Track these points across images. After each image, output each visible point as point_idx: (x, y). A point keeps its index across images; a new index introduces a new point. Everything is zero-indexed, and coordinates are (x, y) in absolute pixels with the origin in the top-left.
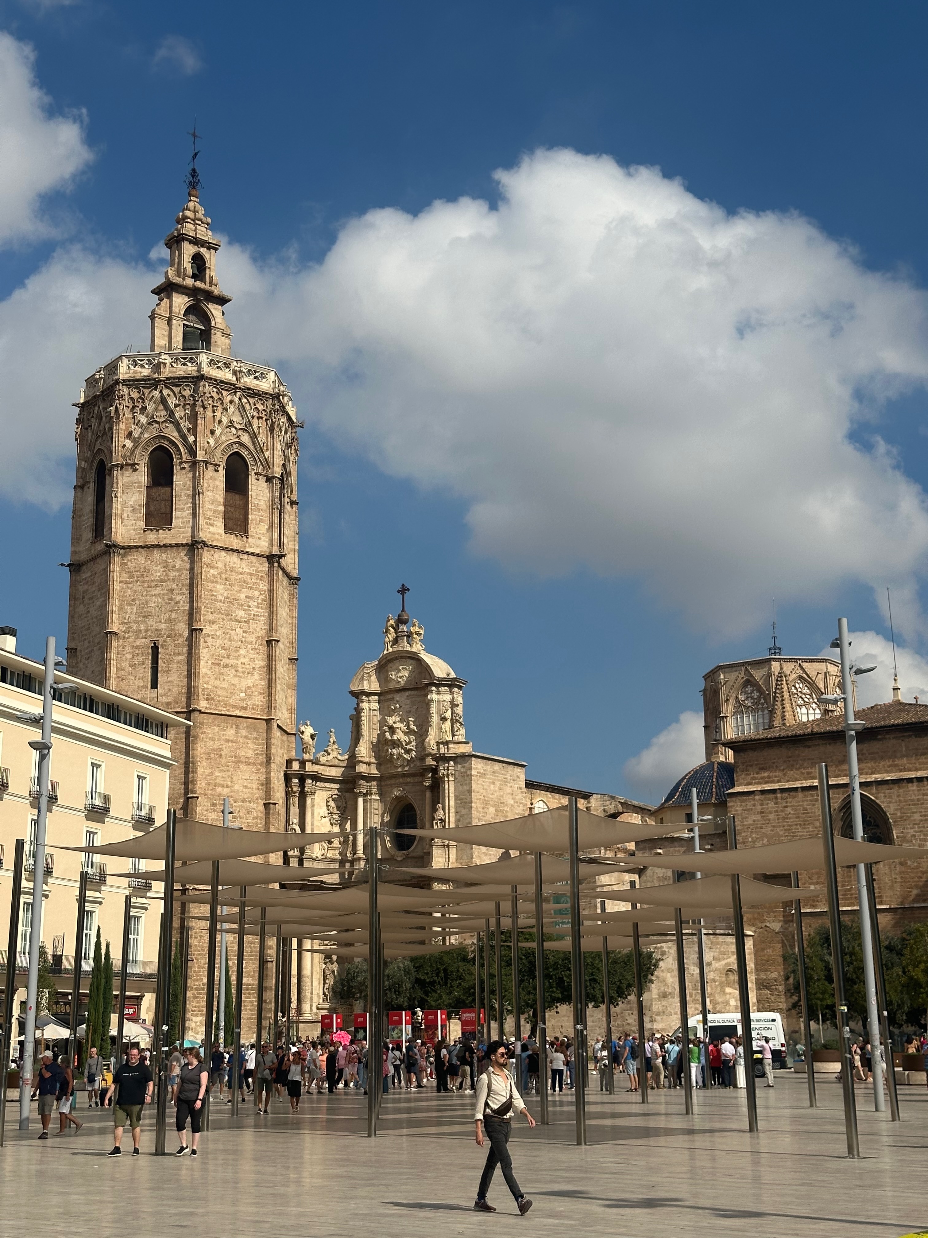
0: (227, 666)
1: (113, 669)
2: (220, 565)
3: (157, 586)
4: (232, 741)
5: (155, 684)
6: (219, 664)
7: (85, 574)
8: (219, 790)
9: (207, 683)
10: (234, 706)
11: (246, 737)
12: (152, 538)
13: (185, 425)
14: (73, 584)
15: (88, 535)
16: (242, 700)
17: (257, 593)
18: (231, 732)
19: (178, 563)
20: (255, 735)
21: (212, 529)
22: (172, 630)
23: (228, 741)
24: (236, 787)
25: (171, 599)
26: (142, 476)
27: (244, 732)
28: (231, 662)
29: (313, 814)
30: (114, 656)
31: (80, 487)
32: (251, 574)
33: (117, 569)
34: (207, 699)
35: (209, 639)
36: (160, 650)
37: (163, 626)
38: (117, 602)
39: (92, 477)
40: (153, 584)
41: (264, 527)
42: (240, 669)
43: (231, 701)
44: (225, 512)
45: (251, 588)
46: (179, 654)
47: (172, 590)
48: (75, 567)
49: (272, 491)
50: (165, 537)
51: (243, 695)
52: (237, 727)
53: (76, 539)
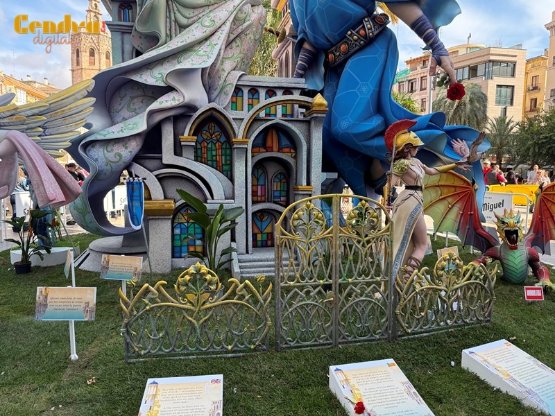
7: (75, 72)
12: (91, 67)
13: (97, 44)
14: (73, 74)
15: (75, 64)
26: (88, 54)
31: (73, 53)
39: (75, 52)
44: (106, 64)
48: (73, 71)
50: (94, 67)
53: (72, 65)
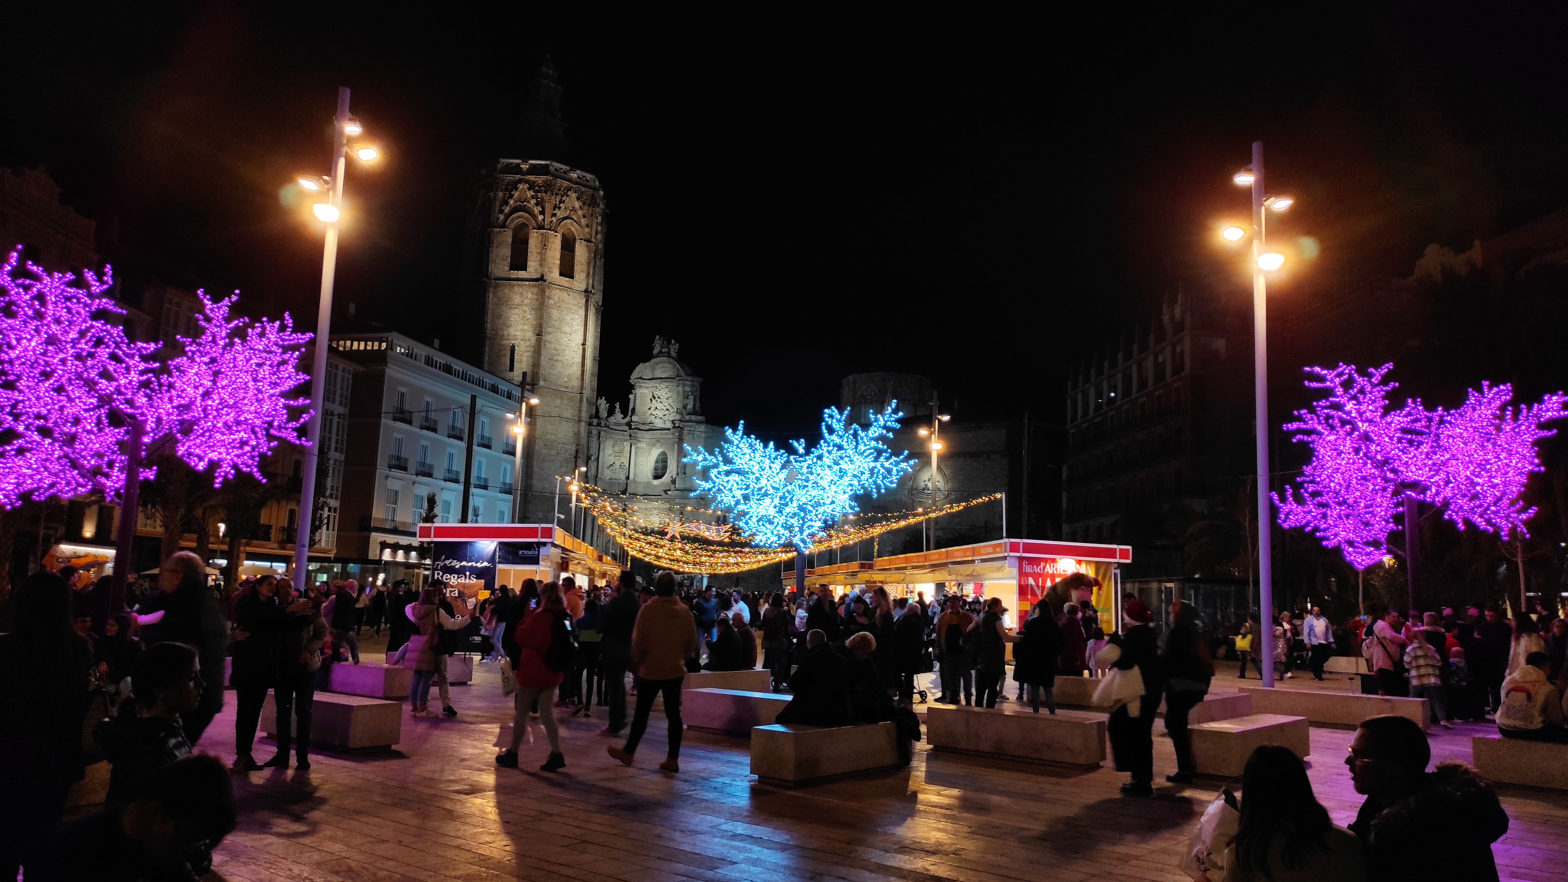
0: (557, 361)
1: (486, 358)
2: (556, 298)
3: (515, 308)
4: (558, 407)
5: (512, 369)
6: (552, 360)
8: (549, 436)
9: (545, 370)
10: (561, 386)
11: (567, 405)
12: (514, 274)
13: (537, 208)
16: (566, 382)
17: (577, 316)
18: (558, 402)
19: (530, 295)
20: (572, 404)
21: (552, 275)
22: (524, 336)
23: (556, 407)
24: (559, 435)
25: (524, 317)
26: (509, 238)
27: (565, 402)
28: (560, 358)
29: (604, 453)
30: (487, 349)
32: (574, 304)
33: (491, 295)
34: (544, 381)
35: (547, 344)
36: (516, 348)
37: (518, 333)
38: (490, 316)
40: (513, 307)
41: (583, 275)
42: (565, 363)
43: (559, 383)
44: (561, 264)
45: (574, 313)
46: (528, 351)
47: (525, 312)
49: (589, 252)
50: (522, 274)
51: (566, 379)
52: (562, 398)
